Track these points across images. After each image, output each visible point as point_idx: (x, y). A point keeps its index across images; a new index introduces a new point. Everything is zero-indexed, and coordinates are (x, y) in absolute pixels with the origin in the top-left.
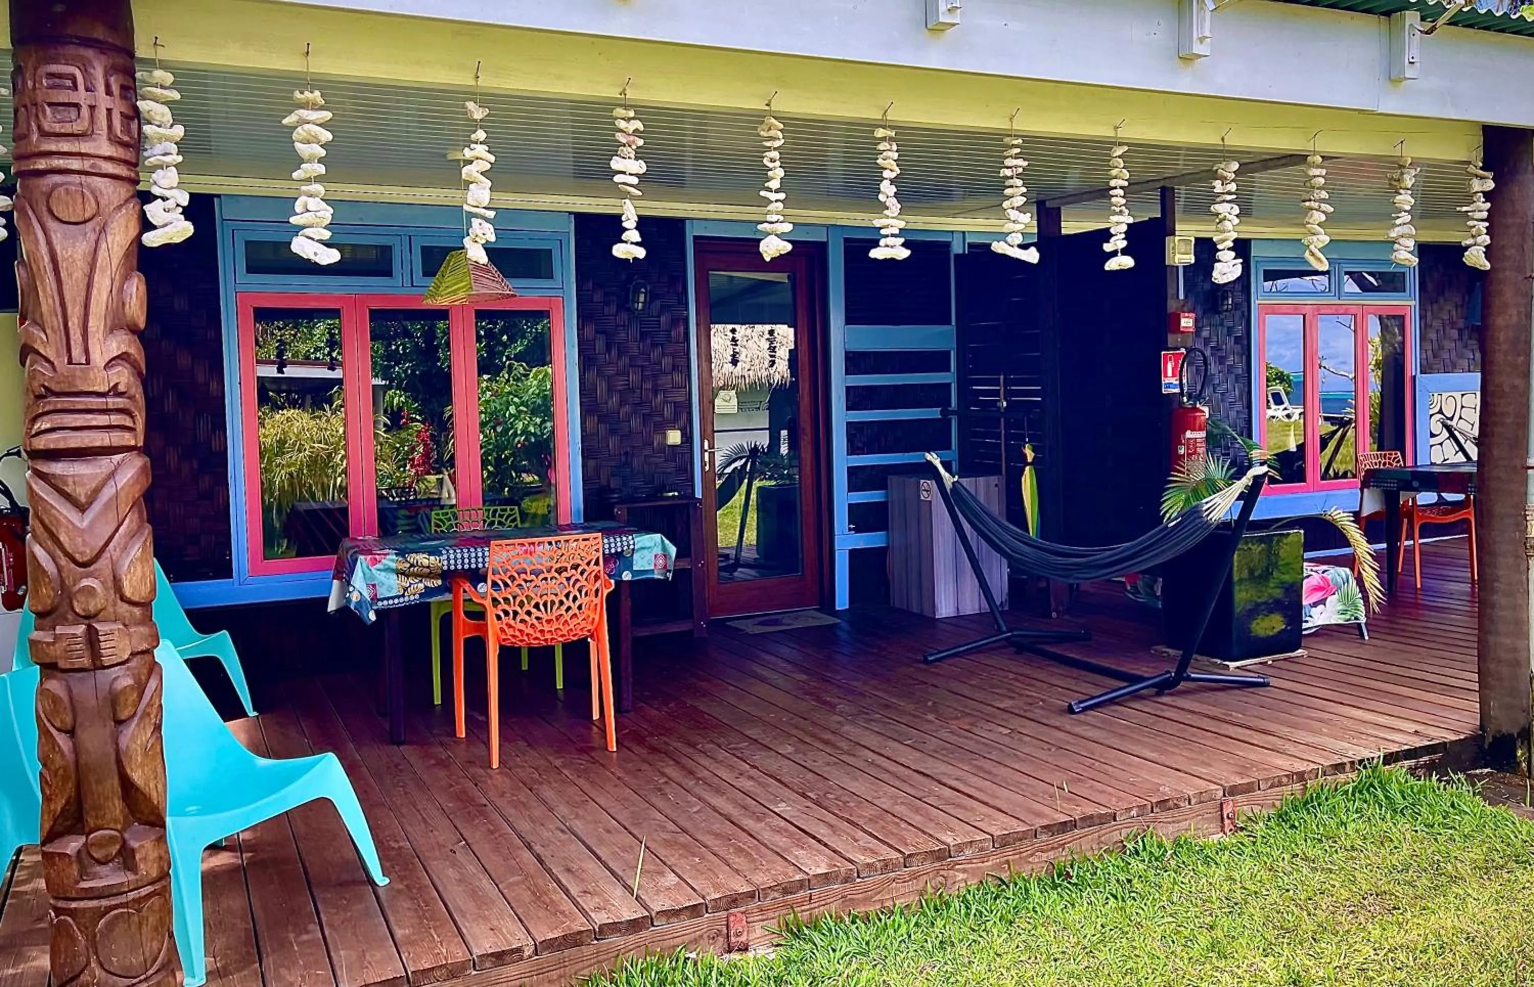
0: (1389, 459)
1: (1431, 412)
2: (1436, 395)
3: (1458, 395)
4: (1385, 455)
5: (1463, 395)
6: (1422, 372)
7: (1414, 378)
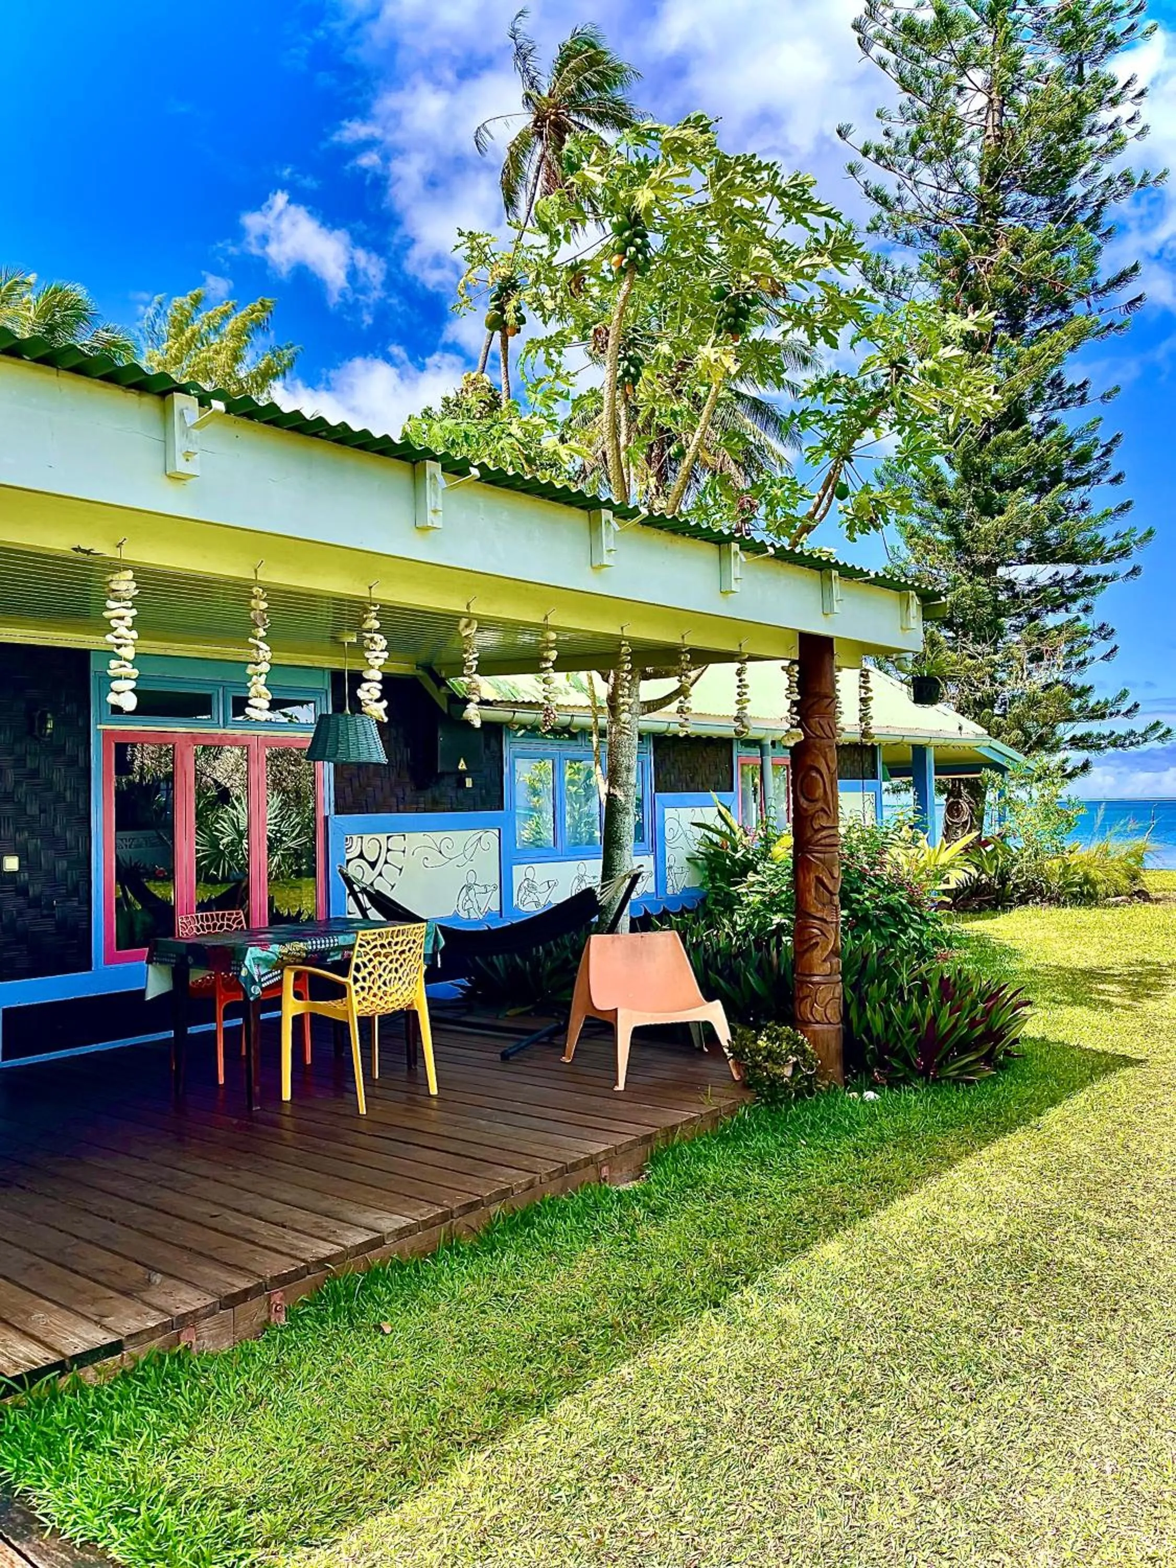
0: (229, 920)
1: (348, 857)
2: (355, 837)
3: (383, 837)
4: (223, 915)
5: (388, 838)
6: (337, 813)
7: (326, 819)
